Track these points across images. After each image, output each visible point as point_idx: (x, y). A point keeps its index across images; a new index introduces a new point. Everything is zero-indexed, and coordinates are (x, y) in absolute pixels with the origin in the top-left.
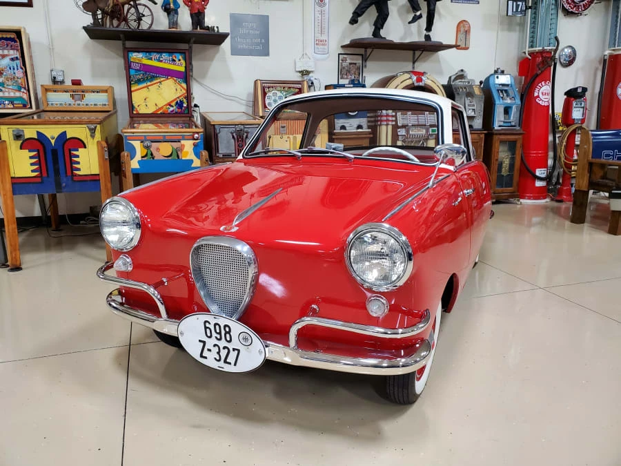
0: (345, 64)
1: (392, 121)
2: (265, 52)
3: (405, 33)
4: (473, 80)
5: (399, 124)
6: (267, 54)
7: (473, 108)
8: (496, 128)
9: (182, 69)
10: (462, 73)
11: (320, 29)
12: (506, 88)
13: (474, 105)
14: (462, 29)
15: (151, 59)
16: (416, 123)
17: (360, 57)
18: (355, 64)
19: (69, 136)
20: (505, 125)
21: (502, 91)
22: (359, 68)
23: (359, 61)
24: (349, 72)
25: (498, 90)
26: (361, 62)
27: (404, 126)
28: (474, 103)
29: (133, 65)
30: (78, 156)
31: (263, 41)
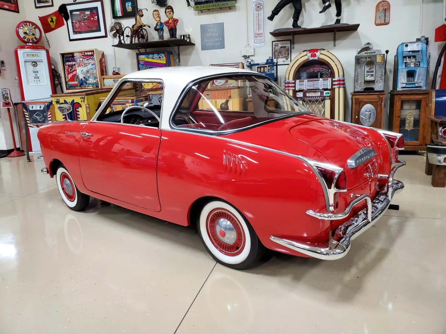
0: (277, 48)
1: (293, 87)
2: (222, 46)
3: (326, 20)
4: (380, 51)
5: (297, 89)
6: (223, 47)
7: (372, 74)
8: (398, 89)
9: (164, 62)
10: (367, 46)
11: (258, 27)
12: (414, 54)
13: (373, 72)
14: (381, 9)
15: (149, 58)
16: (312, 88)
17: (289, 42)
18: (285, 47)
19: (75, 102)
20: (407, 86)
21: (410, 57)
22: (288, 50)
23: (288, 45)
24: (281, 53)
25: (405, 57)
26: (289, 45)
27: (300, 91)
28: (374, 69)
29: (141, 62)
30: (79, 112)
31: (221, 39)
